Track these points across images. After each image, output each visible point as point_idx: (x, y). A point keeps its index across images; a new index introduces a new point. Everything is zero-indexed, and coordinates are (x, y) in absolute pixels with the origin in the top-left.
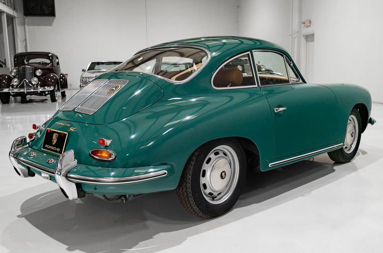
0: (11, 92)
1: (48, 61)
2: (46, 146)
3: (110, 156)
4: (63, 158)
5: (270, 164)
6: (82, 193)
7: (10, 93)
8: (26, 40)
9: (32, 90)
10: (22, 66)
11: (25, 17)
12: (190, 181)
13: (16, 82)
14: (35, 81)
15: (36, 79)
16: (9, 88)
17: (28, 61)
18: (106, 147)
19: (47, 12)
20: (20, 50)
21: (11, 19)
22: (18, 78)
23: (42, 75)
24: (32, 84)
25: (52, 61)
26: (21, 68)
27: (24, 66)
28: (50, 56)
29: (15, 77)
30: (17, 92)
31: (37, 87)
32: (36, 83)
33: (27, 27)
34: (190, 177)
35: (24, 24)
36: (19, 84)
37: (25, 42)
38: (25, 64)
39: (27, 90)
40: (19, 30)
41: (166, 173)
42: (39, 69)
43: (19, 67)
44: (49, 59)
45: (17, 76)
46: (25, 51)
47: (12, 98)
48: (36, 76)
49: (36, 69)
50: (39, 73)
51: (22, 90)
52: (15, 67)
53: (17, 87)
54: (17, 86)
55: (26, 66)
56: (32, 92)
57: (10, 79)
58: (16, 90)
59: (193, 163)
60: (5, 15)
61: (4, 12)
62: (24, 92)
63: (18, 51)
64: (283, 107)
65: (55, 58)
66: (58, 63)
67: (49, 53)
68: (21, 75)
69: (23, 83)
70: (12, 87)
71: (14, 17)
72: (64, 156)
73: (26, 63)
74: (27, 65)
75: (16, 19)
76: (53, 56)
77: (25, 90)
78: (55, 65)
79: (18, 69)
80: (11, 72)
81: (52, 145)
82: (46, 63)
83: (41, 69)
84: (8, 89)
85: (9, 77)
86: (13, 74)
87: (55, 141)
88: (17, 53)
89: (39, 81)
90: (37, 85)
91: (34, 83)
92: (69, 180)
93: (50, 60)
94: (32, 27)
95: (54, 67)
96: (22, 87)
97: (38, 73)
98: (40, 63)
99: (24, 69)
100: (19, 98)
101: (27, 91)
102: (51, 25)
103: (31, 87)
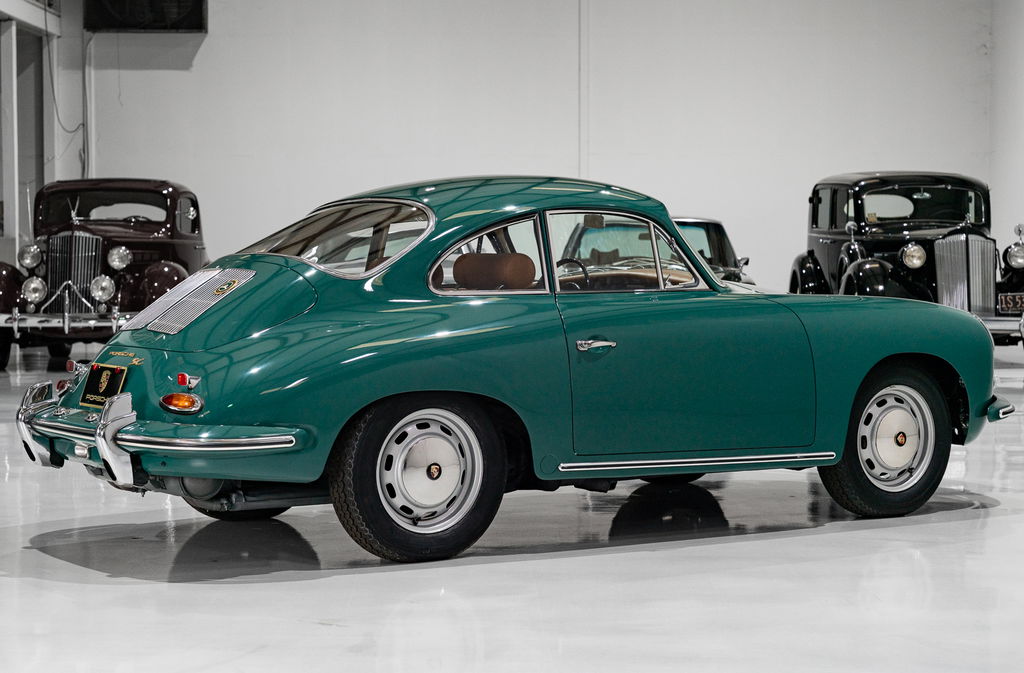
0: (15, 326)
1: (157, 214)
2: (88, 396)
3: (193, 403)
4: (110, 406)
5: (562, 465)
6: (141, 475)
7: (11, 329)
8: (84, 125)
9: (92, 323)
10: (62, 234)
11: (88, 34)
12: (351, 470)
13: (35, 290)
14: (103, 289)
15: (106, 282)
16: (10, 312)
17: (84, 212)
18: (190, 390)
19: (173, 12)
20: (61, 169)
21: (33, 43)
22: (45, 278)
23: (128, 269)
24: (92, 300)
25: (171, 217)
26: (57, 240)
27: (67, 233)
28: (165, 197)
29: (32, 272)
30: (36, 329)
31: (109, 310)
32: (106, 298)
33: (92, 74)
34: (352, 461)
35: (81, 63)
36: (46, 300)
37: (80, 132)
38: (71, 227)
39: (73, 320)
40: (61, 84)
41: (292, 442)
42: (120, 244)
43: (50, 234)
44: (163, 206)
45: (42, 272)
46: (77, 176)
47: (16, 351)
48: (108, 270)
49: (110, 243)
50: (122, 259)
51: (55, 323)
52: (36, 236)
53: (37, 311)
54: (38, 306)
55: (77, 233)
56: (88, 329)
57: (16, 280)
58: (32, 322)
59: (359, 435)
60: (14, 29)
61: (9, 19)
62: (61, 330)
63: (53, 174)
64: (606, 340)
65: (183, 202)
66: (196, 224)
67: (165, 184)
68: (55, 268)
69: (61, 298)
70: (23, 311)
71: (48, 35)
72: (112, 403)
73: (76, 219)
74: (80, 228)
75: (55, 42)
76: (178, 193)
77: (62, 323)
78: (185, 229)
79: (47, 242)
80: (21, 256)
81: (98, 394)
82: (149, 222)
83: (129, 246)
84: (7, 316)
85: (14, 272)
86: (28, 261)
87: (104, 386)
88: (47, 181)
89: (117, 291)
90: (110, 303)
91: (98, 294)
92: (119, 446)
93: (165, 207)
94: (111, 74)
95: (181, 237)
96: (56, 309)
97: (118, 259)
98: (127, 221)
99: (69, 242)
100: (41, 352)
101: (74, 325)
102: (186, 64)
103: (88, 310)
